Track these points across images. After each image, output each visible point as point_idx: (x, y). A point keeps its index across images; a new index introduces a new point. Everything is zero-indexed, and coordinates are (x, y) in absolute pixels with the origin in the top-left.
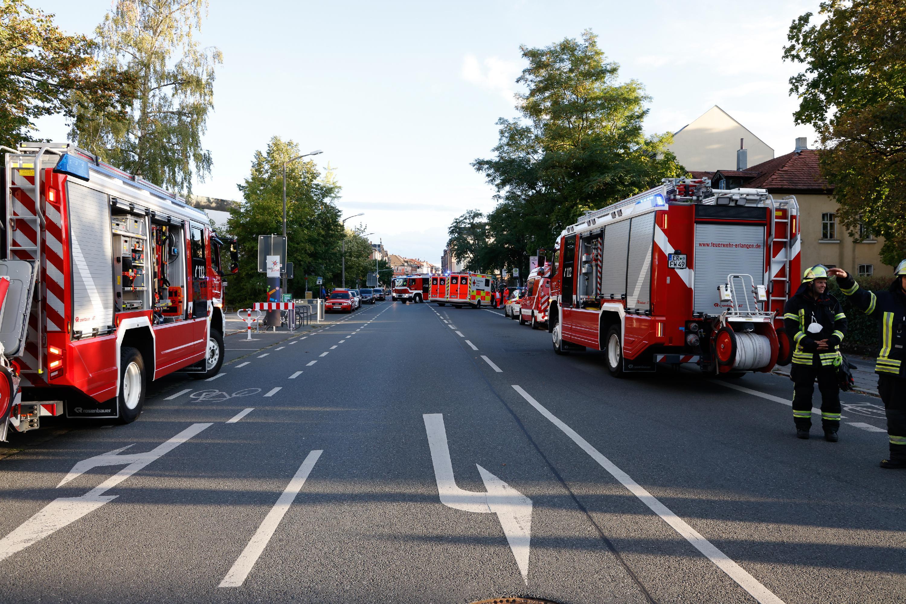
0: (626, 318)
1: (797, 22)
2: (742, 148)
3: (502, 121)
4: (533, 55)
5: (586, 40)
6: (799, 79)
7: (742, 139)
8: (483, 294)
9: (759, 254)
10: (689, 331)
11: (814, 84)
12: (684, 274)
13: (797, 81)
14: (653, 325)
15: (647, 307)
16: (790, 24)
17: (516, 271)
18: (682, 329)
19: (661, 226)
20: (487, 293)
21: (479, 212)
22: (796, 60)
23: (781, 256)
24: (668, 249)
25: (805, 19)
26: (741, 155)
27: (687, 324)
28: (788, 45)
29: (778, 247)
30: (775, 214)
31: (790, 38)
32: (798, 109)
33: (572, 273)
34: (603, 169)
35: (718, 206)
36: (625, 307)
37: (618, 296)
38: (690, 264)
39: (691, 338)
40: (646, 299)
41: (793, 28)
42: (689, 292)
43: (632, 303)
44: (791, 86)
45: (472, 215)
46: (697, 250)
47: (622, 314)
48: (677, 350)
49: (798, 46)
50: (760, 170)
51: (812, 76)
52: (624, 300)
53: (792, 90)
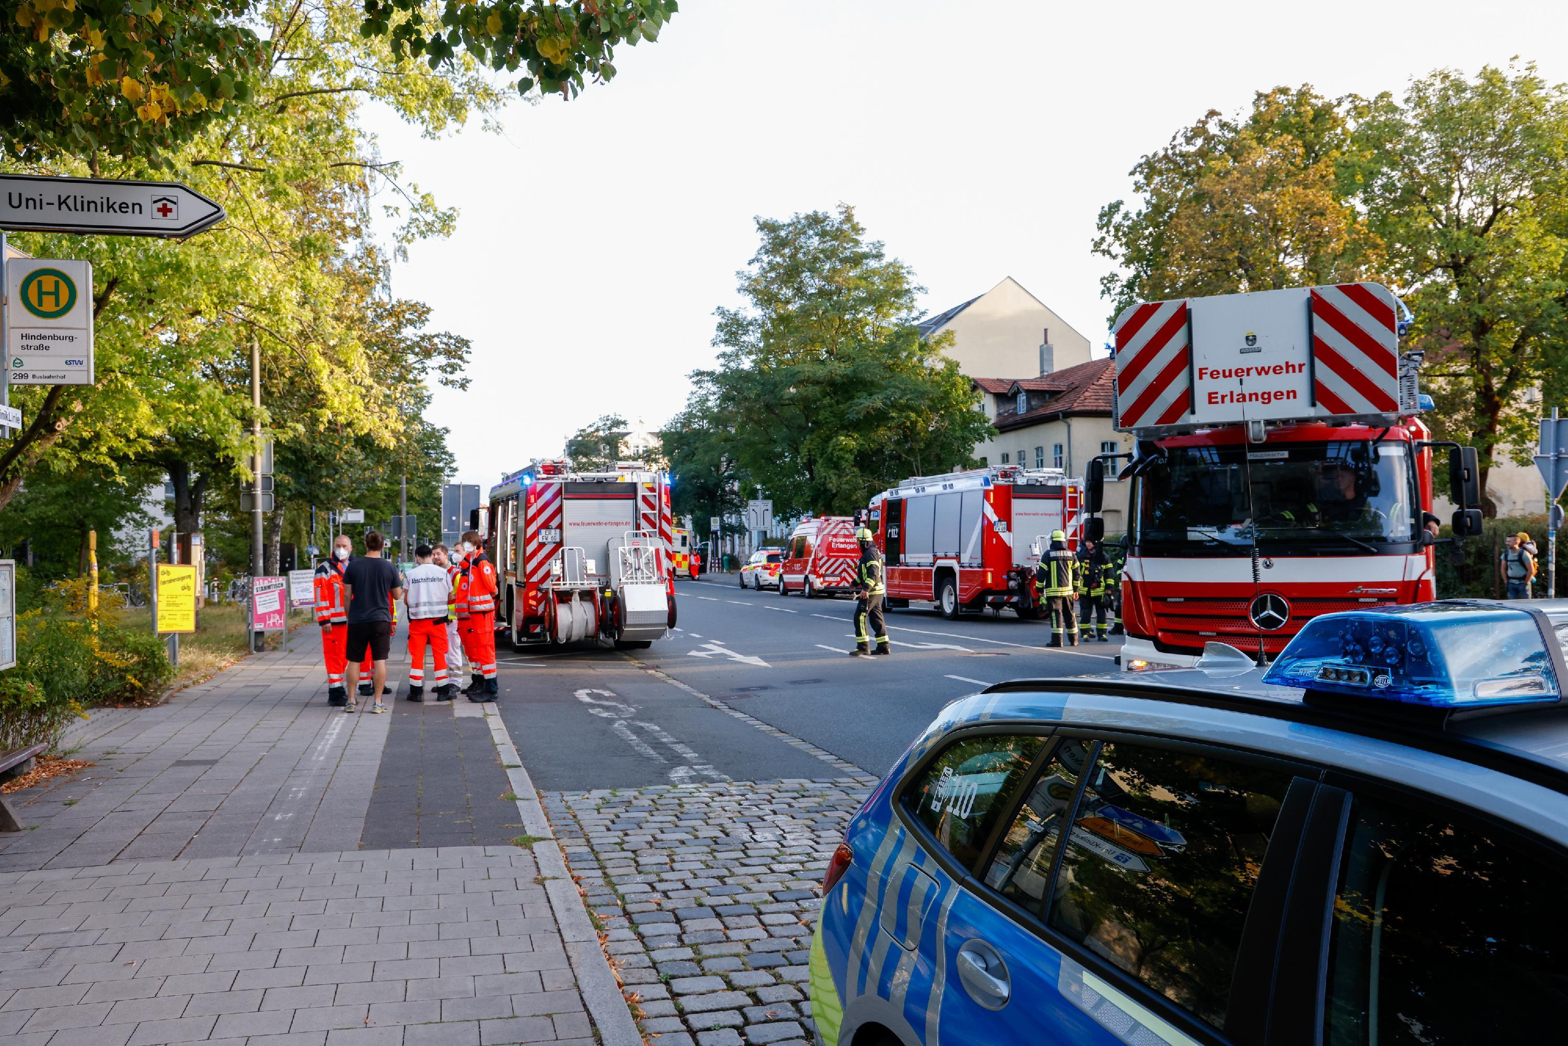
0: (961, 572)
1: (1106, 209)
2: (1046, 342)
3: (722, 312)
4: (767, 227)
5: (841, 213)
6: (1113, 278)
7: (1046, 330)
8: (679, 558)
9: (1059, 520)
10: (1010, 579)
11: (1130, 285)
12: (1005, 536)
13: (1110, 282)
14: (984, 574)
15: (980, 561)
16: (1099, 211)
17: (715, 522)
18: (1005, 577)
19: (988, 500)
20: (685, 558)
21: (620, 419)
22: (1107, 256)
23: (1073, 522)
24: (994, 518)
25: (1115, 207)
26: (1045, 353)
27: (1008, 573)
28: (1097, 236)
29: (1072, 514)
30: (1068, 490)
31: (1100, 228)
32: (1113, 314)
33: (899, 534)
34: (869, 387)
35: (1028, 485)
36: (959, 562)
37: (953, 555)
38: (1009, 529)
39: (1012, 584)
40: (979, 554)
41: (1101, 217)
42: (1009, 550)
43: (965, 559)
44: (1102, 287)
45: (609, 423)
46: (1015, 519)
47: (957, 568)
48: (1002, 593)
49: (1110, 239)
50: (1071, 379)
51: (1127, 273)
52: (958, 557)
53: (1103, 292)
